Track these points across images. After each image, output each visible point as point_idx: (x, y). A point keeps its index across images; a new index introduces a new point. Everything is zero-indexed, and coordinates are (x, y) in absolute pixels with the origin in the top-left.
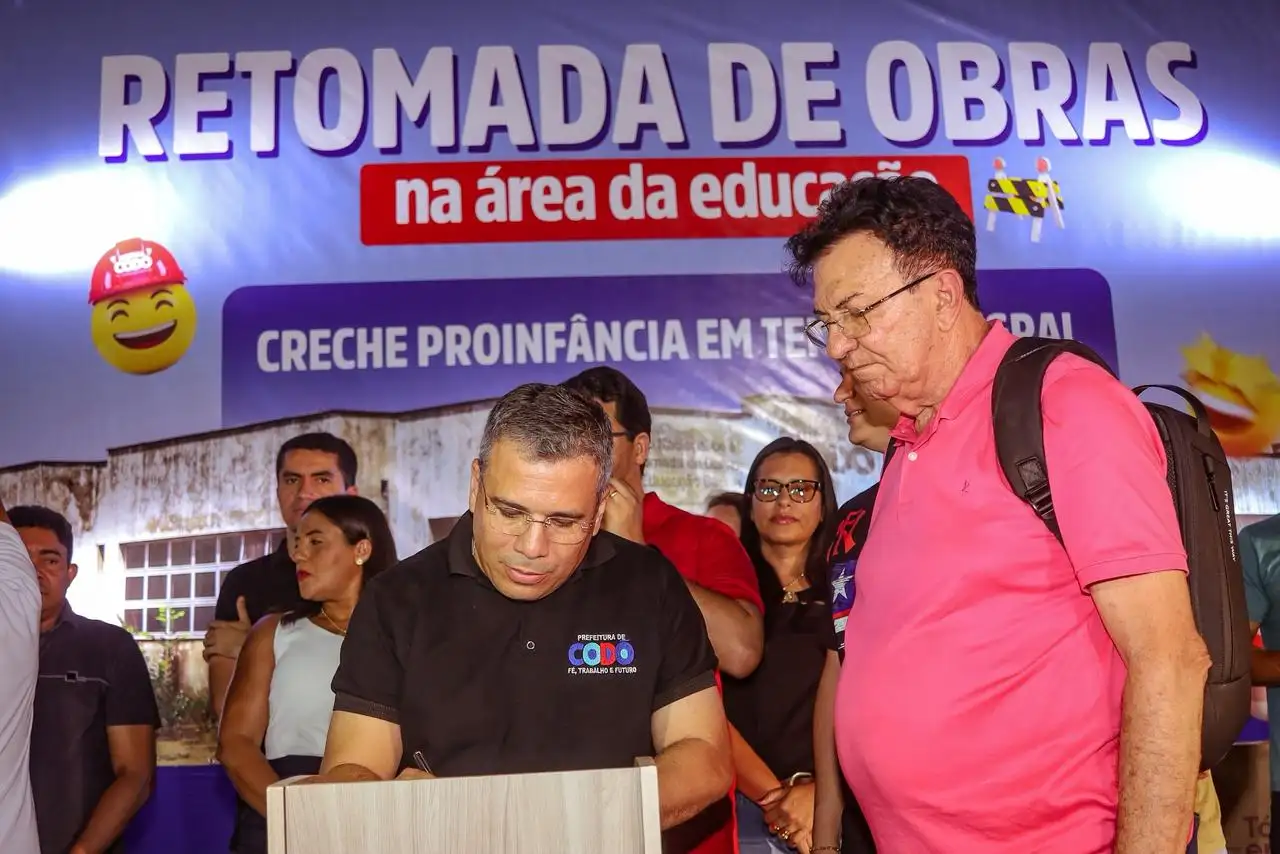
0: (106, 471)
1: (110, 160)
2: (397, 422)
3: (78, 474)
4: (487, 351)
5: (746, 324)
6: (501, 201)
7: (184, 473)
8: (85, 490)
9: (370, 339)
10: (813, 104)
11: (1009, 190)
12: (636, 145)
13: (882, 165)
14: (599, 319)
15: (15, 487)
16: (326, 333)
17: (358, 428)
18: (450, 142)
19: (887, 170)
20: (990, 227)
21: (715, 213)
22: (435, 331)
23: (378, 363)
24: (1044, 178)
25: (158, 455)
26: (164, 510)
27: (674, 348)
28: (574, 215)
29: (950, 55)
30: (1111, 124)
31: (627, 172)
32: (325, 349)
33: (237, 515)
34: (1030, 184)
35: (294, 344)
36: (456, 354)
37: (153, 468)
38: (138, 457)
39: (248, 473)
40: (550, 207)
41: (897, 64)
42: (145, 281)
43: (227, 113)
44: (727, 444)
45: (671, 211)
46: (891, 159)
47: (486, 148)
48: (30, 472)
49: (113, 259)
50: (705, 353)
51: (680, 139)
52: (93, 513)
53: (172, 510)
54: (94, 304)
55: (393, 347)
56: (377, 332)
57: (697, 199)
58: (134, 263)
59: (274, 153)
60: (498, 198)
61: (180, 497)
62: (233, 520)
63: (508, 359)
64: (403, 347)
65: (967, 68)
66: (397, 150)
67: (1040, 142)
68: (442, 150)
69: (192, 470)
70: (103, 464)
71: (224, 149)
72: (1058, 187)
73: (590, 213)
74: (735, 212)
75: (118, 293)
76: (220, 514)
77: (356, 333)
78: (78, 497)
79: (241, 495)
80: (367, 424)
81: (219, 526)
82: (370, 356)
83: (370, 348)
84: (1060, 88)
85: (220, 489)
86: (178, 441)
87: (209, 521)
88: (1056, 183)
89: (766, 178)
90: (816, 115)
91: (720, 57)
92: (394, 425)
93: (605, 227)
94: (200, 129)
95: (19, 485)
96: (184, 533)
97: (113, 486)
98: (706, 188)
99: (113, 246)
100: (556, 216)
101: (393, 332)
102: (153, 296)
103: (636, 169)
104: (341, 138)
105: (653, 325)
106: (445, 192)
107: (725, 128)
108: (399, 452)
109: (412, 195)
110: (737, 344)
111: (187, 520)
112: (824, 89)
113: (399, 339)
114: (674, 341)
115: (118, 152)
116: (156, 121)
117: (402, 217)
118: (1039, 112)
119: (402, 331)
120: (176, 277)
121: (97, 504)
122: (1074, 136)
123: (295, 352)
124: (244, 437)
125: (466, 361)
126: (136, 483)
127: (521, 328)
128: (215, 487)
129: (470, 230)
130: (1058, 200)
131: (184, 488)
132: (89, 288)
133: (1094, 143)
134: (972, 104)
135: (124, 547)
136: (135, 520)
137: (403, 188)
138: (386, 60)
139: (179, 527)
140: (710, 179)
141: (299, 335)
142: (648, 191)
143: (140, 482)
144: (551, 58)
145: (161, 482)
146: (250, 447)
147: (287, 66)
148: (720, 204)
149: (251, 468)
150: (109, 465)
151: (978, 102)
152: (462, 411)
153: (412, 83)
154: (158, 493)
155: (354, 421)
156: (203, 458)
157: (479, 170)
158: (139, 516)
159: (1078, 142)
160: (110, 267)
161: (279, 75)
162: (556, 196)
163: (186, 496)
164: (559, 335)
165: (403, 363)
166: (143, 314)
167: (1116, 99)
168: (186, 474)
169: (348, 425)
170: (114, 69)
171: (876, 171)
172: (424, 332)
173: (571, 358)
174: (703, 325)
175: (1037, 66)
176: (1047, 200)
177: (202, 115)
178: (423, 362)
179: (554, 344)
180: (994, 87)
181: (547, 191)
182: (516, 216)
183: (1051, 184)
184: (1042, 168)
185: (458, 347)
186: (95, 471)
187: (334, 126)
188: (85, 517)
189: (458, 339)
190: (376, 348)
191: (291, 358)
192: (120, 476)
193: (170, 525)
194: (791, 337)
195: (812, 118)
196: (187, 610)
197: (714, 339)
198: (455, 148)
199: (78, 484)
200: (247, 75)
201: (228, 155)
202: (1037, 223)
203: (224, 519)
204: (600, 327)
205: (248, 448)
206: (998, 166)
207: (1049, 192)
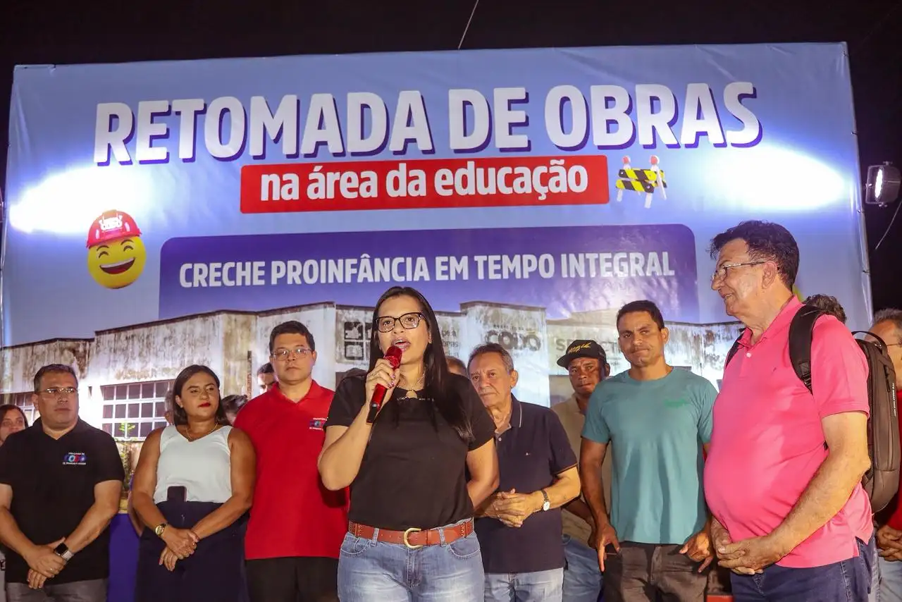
0: (94, 344)
1: (100, 164)
2: (258, 317)
3: (79, 345)
4: (311, 275)
5: (465, 259)
6: (322, 187)
7: (137, 346)
8: (83, 354)
9: (244, 269)
10: (511, 125)
11: (632, 176)
12: (403, 152)
13: (553, 162)
14: (378, 257)
15: (44, 353)
16: (219, 265)
17: (235, 320)
18: (294, 152)
19: (556, 165)
20: (619, 199)
21: (449, 193)
22: (281, 264)
23: (248, 283)
24: (654, 168)
25: (123, 335)
26: (125, 367)
27: (421, 274)
28: (365, 194)
29: (598, 93)
30: (699, 134)
31: (397, 168)
32: (218, 274)
33: (166, 370)
34: (646, 173)
35: (201, 272)
36: (293, 277)
37: (120, 343)
38: (112, 335)
39: (173, 345)
40: (350, 190)
41: (565, 100)
42: (119, 234)
43: (166, 136)
44: (451, 331)
45: (423, 192)
46: (558, 158)
47: (314, 155)
48: (53, 345)
49: (100, 222)
50: (439, 277)
51: (430, 148)
52: (86, 368)
53: (130, 367)
54: (90, 248)
55: (257, 273)
56: (248, 264)
57: (438, 183)
58: (112, 224)
59: (192, 160)
60: (321, 185)
61: (134, 359)
62: (164, 373)
63: (323, 281)
64: (262, 273)
65: (609, 101)
66: (263, 157)
67: (653, 146)
68: (289, 156)
69: (141, 344)
70: (91, 340)
71: (164, 157)
72: (663, 174)
73: (374, 193)
74: (461, 191)
75: (104, 241)
76: (157, 369)
77: (236, 265)
78: (78, 359)
79: (168, 359)
80: (241, 318)
81: (155, 376)
82: (244, 278)
83: (244, 273)
84: (667, 113)
85: (157, 355)
86: (133, 327)
87: (150, 373)
88: (662, 171)
89: (481, 171)
90: (513, 132)
91: (456, 97)
92: (256, 319)
93: (383, 201)
94: (151, 146)
95: (47, 351)
96: (137, 381)
97: (97, 353)
98: (444, 177)
99: (101, 214)
100: (354, 195)
101: (257, 264)
102: (122, 243)
103: (403, 167)
104: (230, 150)
105: (409, 260)
106: (290, 182)
107: (458, 141)
108: (259, 334)
109: (271, 184)
110: (459, 272)
111: (138, 372)
112: (519, 116)
113: (260, 268)
114: (421, 270)
115: (104, 159)
116: (126, 141)
117: (264, 197)
118: (654, 128)
119: (262, 264)
120: (136, 232)
121: (88, 363)
122: (675, 142)
123: (201, 276)
124: (172, 325)
125: (298, 281)
126: (110, 350)
127: (331, 262)
128: (154, 353)
129: (304, 204)
130: (663, 182)
131: (136, 354)
132: (87, 239)
133: (688, 146)
134: (611, 124)
135: (104, 388)
136: (109, 372)
137: (265, 179)
138: (258, 103)
139: (134, 377)
140: (448, 172)
141: (203, 266)
142: (409, 179)
143: (113, 350)
144: (354, 100)
145: (124, 351)
146: (175, 331)
147: (201, 108)
148: (452, 187)
149: (174, 344)
150: (96, 340)
151: (615, 122)
152: (296, 311)
153: (273, 116)
154: (122, 357)
155: (233, 316)
156: (148, 337)
157: (310, 168)
158: (111, 369)
159: (677, 146)
160: (99, 227)
161: (197, 113)
162: (355, 184)
163: (137, 359)
164: (353, 266)
165: (262, 282)
166: (116, 254)
167: (703, 119)
168: (138, 347)
169: (230, 318)
170: (104, 110)
171: (549, 166)
172: (275, 264)
173: (360, 280)
174: (439, 260)
175: (653, 99)
176: (656, 182)
177: (152, 138)
178: (274, 282)
179: (350, 271)
180: (625, 112)
181: (349, 180)
182: (331, 195)
183: (659, 171)
184: (654, 162)
185: (294, 273)
186: (88, 344)
187: (227, 143)
188: (82, 370)
189: (295, 269)
190: (247, 273)
191: (198, 279)
192: (101, 347)
193: (129, 375)
194: (492, 267)
195: (510, 133)
196: (137, 424)
197: (445, 268)
198: (296, 156)
199: (78, 351)
200: (178, 113)
201: (166, 161)
202: (649, 196)
203: (159, 372)
204: (377, 261)
205: (173, 331)
206: (626, 161)
207: (658, 176)
